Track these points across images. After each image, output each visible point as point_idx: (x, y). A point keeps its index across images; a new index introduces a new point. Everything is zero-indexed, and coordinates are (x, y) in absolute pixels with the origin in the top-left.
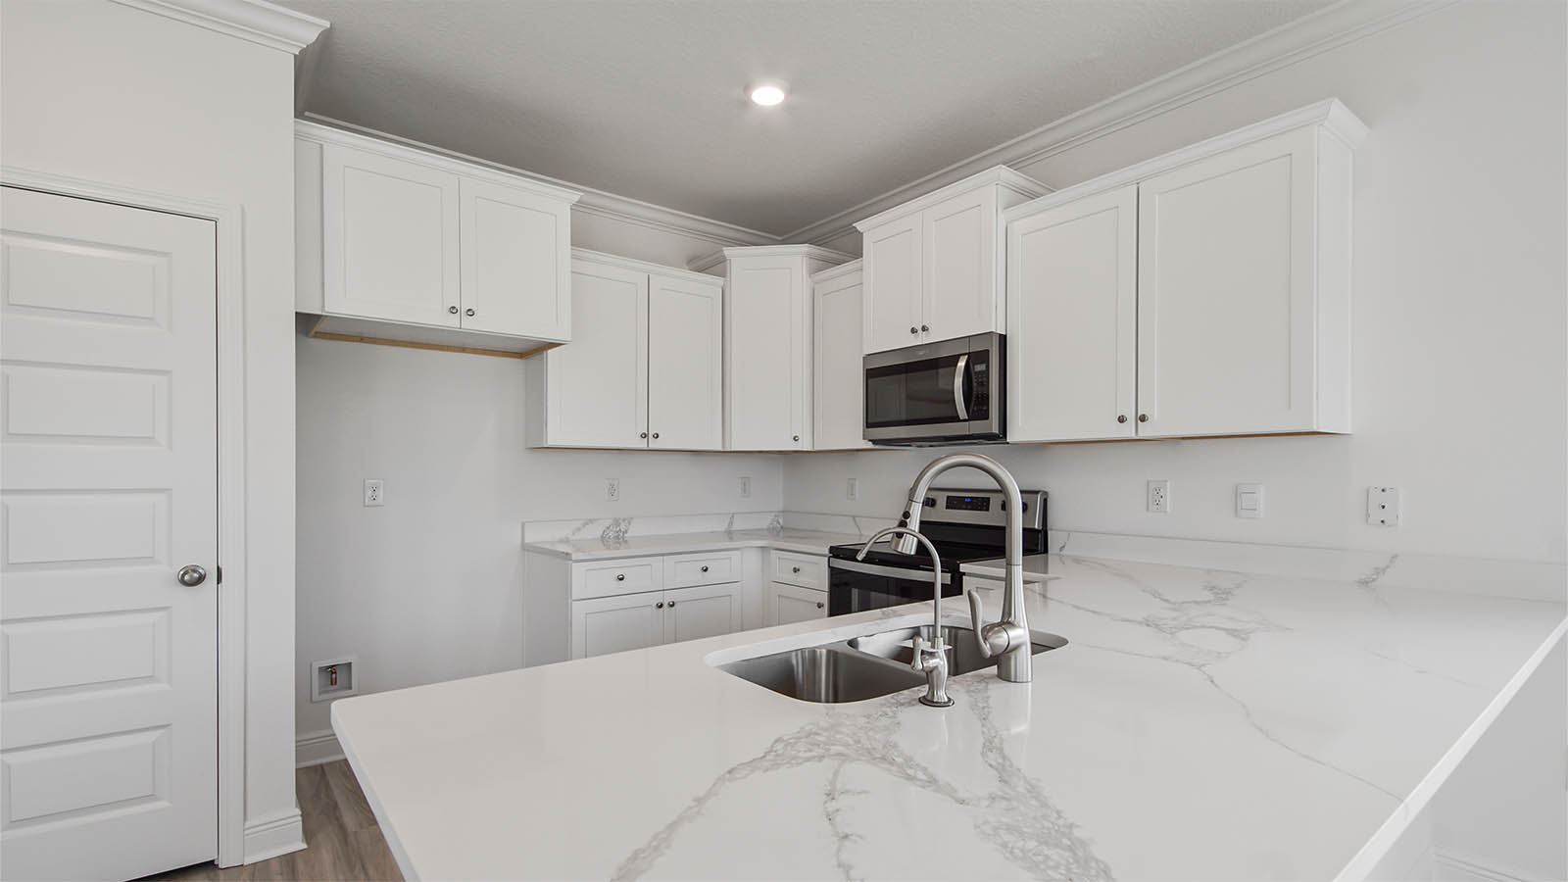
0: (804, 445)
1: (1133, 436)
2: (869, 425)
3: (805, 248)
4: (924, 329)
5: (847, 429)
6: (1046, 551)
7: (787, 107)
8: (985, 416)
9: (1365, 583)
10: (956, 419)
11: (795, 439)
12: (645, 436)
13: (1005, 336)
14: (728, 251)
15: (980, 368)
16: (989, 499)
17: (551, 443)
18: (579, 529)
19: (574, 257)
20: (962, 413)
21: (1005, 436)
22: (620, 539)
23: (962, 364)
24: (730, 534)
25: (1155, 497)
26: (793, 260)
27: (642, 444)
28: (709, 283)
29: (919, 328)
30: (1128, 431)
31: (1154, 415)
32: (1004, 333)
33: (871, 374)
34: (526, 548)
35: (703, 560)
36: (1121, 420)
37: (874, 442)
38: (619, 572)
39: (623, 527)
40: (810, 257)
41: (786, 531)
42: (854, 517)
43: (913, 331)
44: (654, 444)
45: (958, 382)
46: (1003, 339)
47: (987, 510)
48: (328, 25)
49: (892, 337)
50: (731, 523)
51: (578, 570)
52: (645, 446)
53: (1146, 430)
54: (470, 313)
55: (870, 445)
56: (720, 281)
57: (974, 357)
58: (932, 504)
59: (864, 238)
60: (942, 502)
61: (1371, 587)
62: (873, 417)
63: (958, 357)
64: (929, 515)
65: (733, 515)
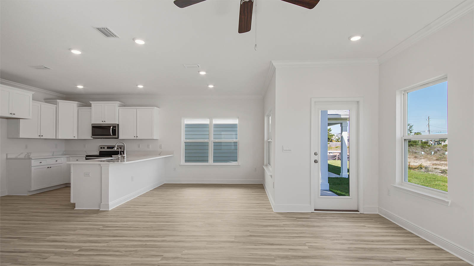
0: (76, 138)
3: (77, 102)
4: (105, 121)
5: (87, 136)
8: (116, 135)
10: (111, 135)
11: (74, 137)
12: (40, 136)
14: (58, 101)
17: (20, 137)
19: (33, 102)
20: (112, 134)
21: (119, 138)
23: (112, 127)
25: (139, 146)
26: (73, 105)
28: (53, 106)
29: (104, 121)
30: (135, 138)
33: (93, 127)
34: (7, 158)
35: (56, 159)
36: (135, 137)
37: (93, 138)
39: (29, 154)
40: (77, 104)
43: (102, 121)
45: (111, 130)
46: (118, 125)
49: (98, 121)
50: (53, 153)
51: (33, 161)
52: (39, 138)
53: (137, 138)
54: (14, 114)
56: (56, 106)
57: (113, 127)
58: (104, 148)
59: (92, 104)
60: (106, 147)
61: (160, 155)
62: (93, 134)
63: (111, 126)
64: (103, 150)
65: (54, 152)
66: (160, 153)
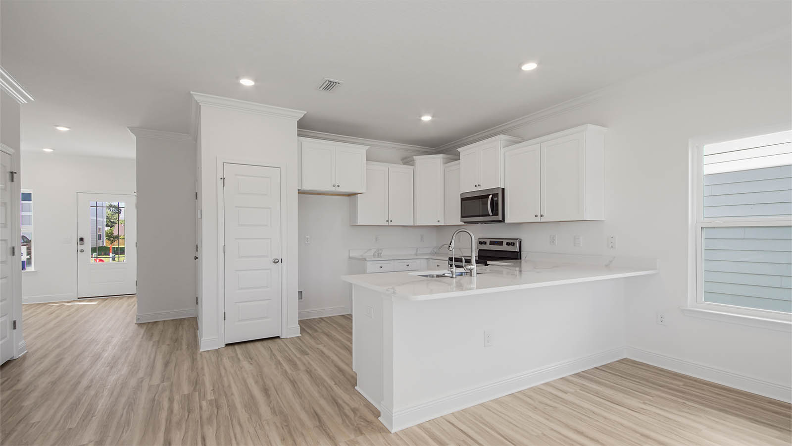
0: (442, 224)
1: (540, 221)
2: (462, 217)
3: (442, 155)
4: (479, 185)
5: (455, 218)
6: (521, 259)
7: (431, 121)
8: (499, 214)
9: (607, 266)
10: (489, 215)
11: (438, 221)
12: (388, 221)
13: (504, 189)
14: (415, 157)
15: (496, 199)
16: (503, 242)
17: (359, 223)
18: (366, 252)
19: (367, 164)
20: (491, 214)
21: (504, 221)
22: (379, 255)
23: (490, 197)
24: (416, 255)
25: (553, 240)
26: (438, 159)
27: (387, 224)
28: (408, 169)
30: (538, 219)
31: (545, 214)
32: (503, 187)
33: (463, 200)
34: (350, 258)
35: (408, 262)
36: (536, 216)
37: (465, 222)
38: (380, 265)
39: (380, 252)
40: (443, 158)
41: (436, 253)
42: (460, 249)
43: (476, 186)
44: (391, 224)
45: (489, 204)
46: (503, 190)
47: (502, 245)
48: (306, 112)
49: (470, 188)
50: (417, 251)
51: (368, 264)
52: (388, 224)
53: (543, 220)
54: (338, 186)
55: (463, 224)
56: (413, 167)
57: (494, 195)
58: (485, 243)
59: (461, 153)
60: (488, 243)
61: (609, 267)
62: (465, 214)
63: (489, 195)
64: (484, 247)
65: (417, 249)
66: (611, 262)
